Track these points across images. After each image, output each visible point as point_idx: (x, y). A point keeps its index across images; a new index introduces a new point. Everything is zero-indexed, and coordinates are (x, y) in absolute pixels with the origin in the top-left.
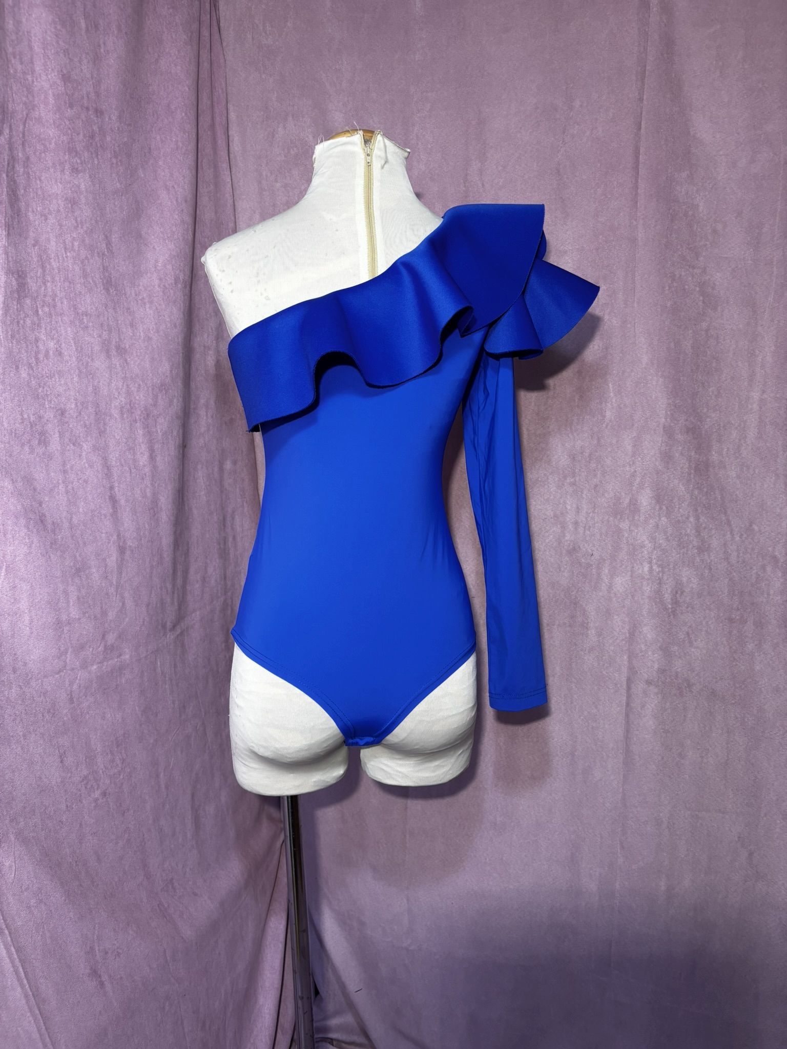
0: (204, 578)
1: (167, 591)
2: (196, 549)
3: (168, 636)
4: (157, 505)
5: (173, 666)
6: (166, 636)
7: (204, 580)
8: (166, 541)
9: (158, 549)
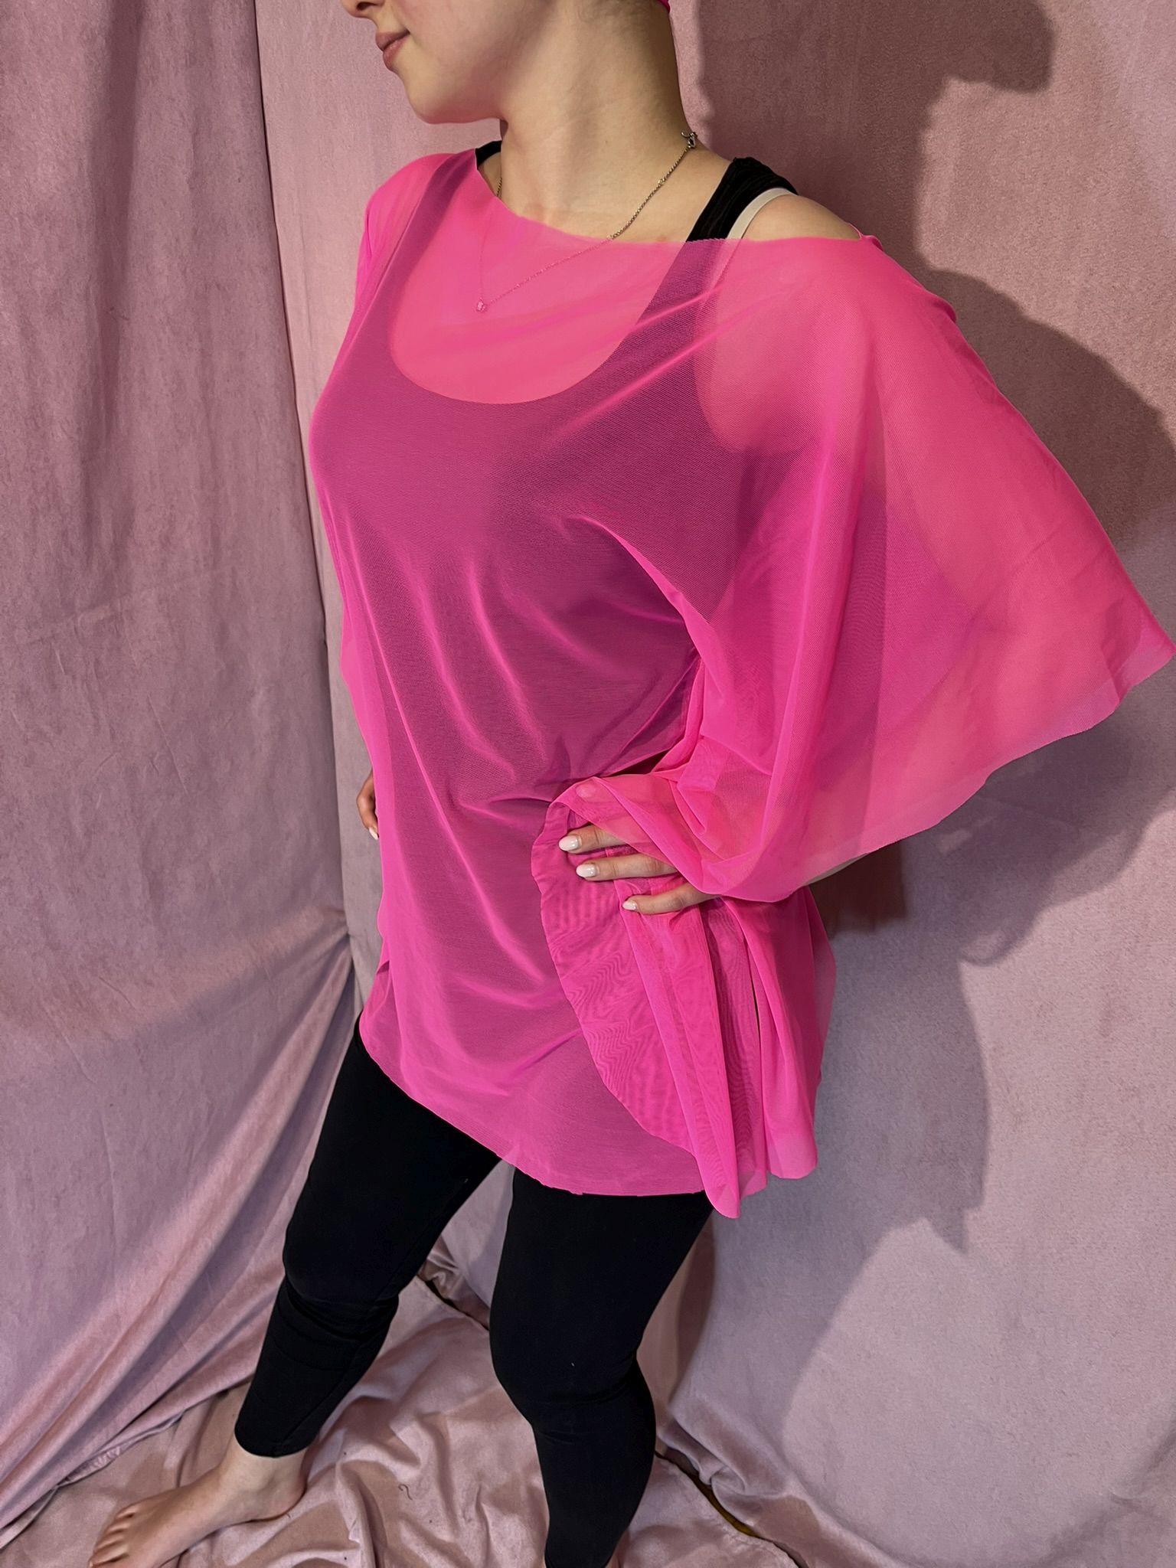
0: (167, 538)
1: (72, 550)
2: (149, 491)
3: (79, 619)
4: (42, 414)
5: (92, 664)
6: (75, 619)
7: (166, 542)
8: (66, 469)
9: (47, 484)
